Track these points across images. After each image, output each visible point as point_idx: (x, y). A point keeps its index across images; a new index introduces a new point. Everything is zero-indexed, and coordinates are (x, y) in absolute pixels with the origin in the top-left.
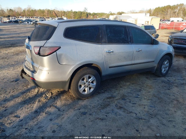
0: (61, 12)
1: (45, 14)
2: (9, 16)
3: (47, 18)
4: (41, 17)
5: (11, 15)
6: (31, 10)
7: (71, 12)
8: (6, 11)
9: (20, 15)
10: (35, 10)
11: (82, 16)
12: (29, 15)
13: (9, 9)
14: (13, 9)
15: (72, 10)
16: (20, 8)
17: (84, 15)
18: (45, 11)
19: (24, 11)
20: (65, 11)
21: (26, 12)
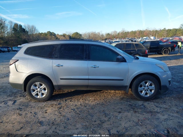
0: (153, 31)
1: (136, 35)
2: (106, 39)
3: (138, 38)
4: (132, 37)
5: (108, 38)
6: (124, 32)
7: (164, 30)
8: (105, 35)
9: (115, 37)
10: (128, 32)
11: (178, 33)
12: (122, 37)
13: (107, 34)
14: (110, 33)
15: (165, 28)
16: (116, 32)
17: (180, 32)
18: (137, 32)
19: (119, 34)
20: (157, 30)
21: (120, 34)
